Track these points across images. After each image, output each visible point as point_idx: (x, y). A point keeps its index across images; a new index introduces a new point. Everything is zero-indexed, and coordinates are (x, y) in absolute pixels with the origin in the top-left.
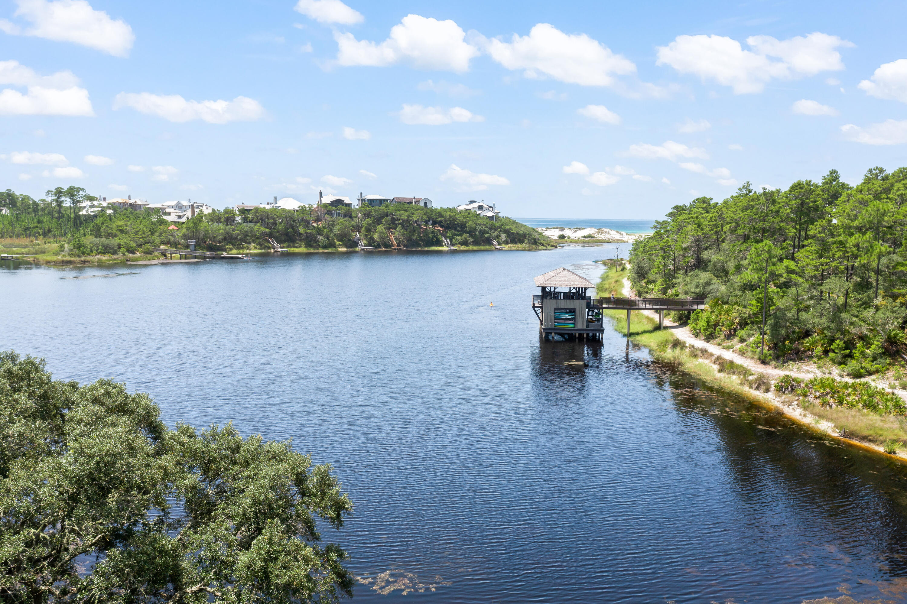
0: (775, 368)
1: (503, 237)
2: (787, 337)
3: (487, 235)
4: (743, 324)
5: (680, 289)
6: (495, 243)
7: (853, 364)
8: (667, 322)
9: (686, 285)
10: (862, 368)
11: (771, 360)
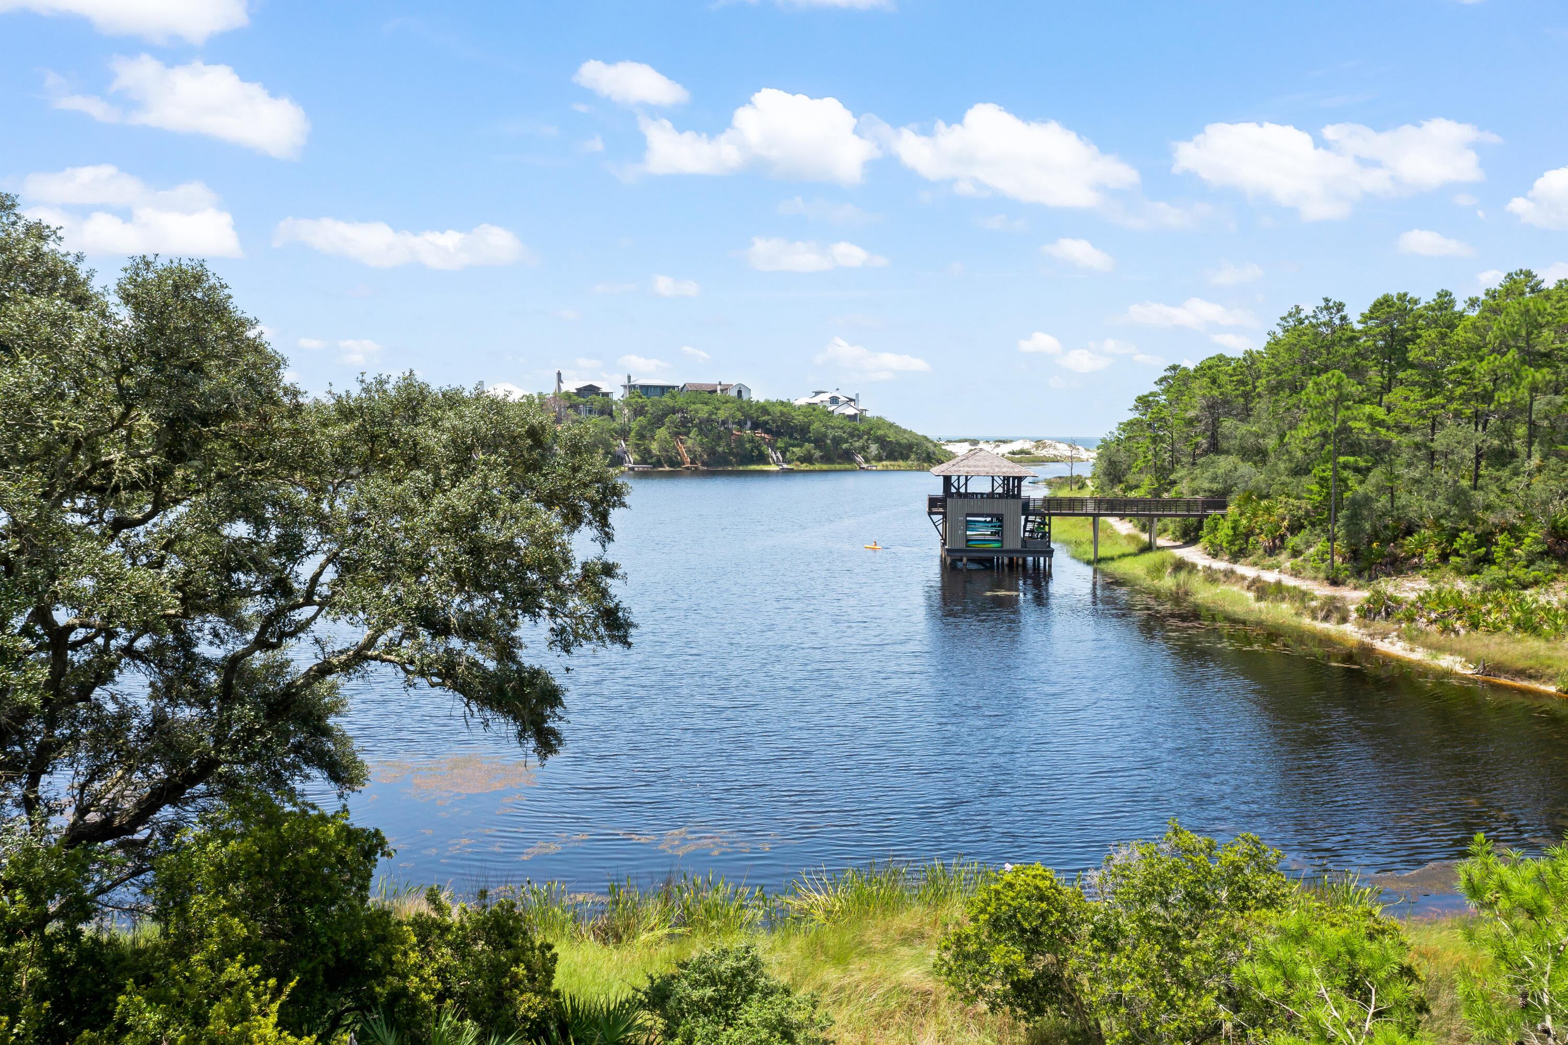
0: (1355, 588)
1: (874, 449)
2: (1375, 535)
3: (845, 446)
4: (1295, 528)
5: (1183, 487)
6: (859, 458)
7: (1493, 573)
8: (1162, 541)
9: (1193, 480)
11: (1348, 577)
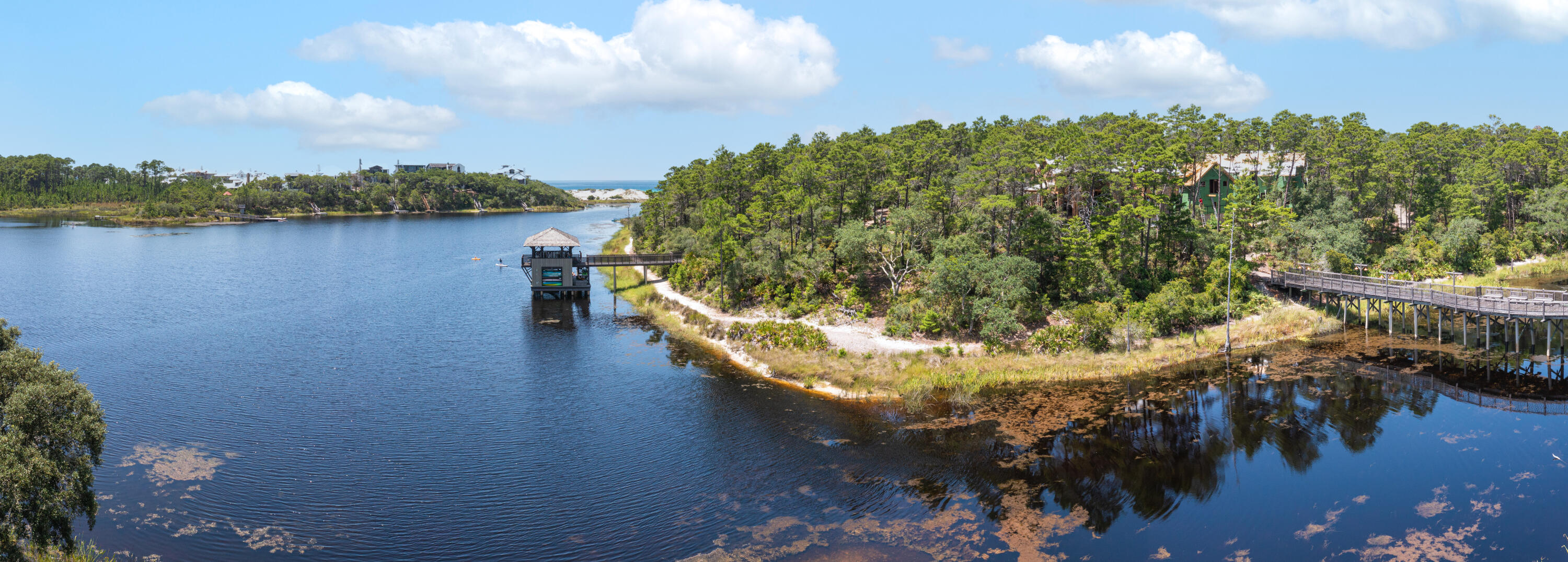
0: (732, 315)
1: (533, 199)
2: (742, 286)
3: (516, 198)
4: (711, 275)
5: (665, 244)
6: (525, 205)
7: (793, 306)
8: (651, 276)
9: (671, 240)
10: (799, 309)
11: (729, 308)
